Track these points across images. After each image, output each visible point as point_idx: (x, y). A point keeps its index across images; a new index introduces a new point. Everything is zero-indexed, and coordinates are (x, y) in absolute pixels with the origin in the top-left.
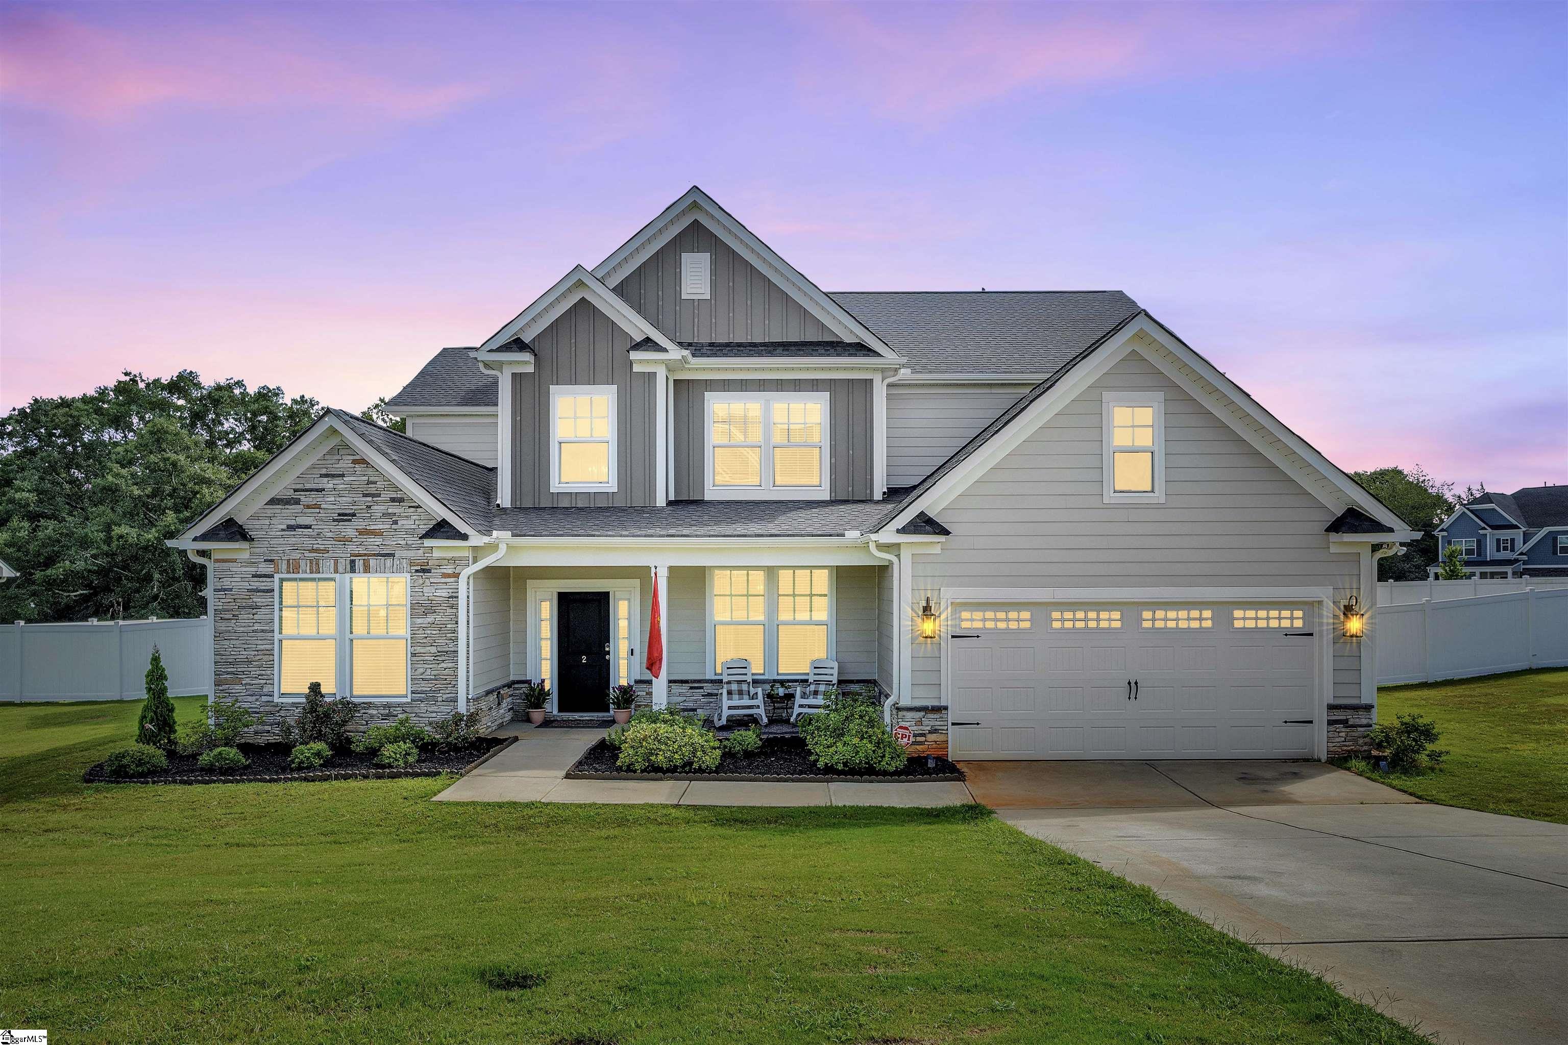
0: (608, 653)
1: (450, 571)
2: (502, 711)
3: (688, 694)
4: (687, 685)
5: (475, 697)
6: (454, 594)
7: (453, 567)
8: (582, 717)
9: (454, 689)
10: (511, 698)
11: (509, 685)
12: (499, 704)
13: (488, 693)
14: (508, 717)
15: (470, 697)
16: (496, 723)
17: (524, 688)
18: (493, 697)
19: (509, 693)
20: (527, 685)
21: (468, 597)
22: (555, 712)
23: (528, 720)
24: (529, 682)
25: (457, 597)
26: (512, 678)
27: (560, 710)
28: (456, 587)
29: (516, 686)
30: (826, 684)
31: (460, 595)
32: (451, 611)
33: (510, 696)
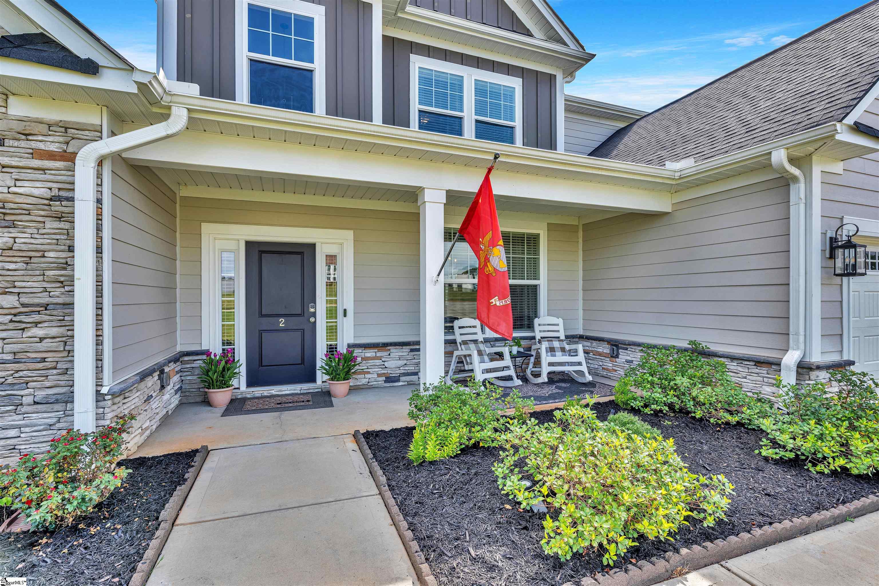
0: (314, 315)
1: (53, 148)
2: (166, 397)
3: (410, 357)
4: (408, 347)
5: (116, 389)
6: (63, 194)
7: (61, 139)
8: (281, 391)
9: (66, 377)
10: (178, 375)
11: (176, 359)
12: (163, 387)
13: (144, 376)
14: (175, 401)
15: (104, 390)
16: (158, 417)
17: (199, 363)
18: (153, 381)
19: (177, 369)
20: (204, 357)
21: (99, 201)
22: (243, 387)
23: (207, 402)
24: (207, 353)
25: (71, 199)
26: (179, 348)
27: (250, 384)
28: (70, 179)
29: (186, 358)
30: (548, 341)
31: (78, 194)
32: (57, 224)
33: (177, 372)
